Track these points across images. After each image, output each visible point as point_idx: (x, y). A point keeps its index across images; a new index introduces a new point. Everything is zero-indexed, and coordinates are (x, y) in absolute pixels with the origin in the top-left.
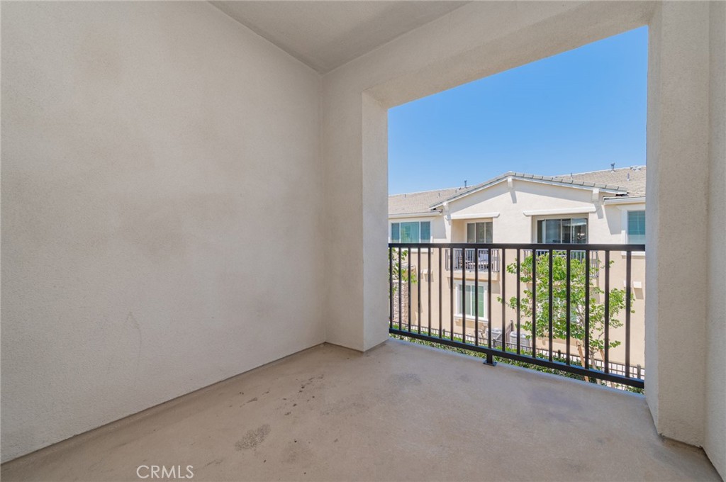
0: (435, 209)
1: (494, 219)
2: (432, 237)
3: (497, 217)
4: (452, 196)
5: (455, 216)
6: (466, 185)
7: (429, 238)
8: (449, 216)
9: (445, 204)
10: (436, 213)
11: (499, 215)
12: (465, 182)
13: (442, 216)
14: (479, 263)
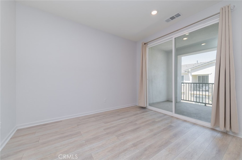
0: (186, 72)
1: (209, 75)
2: (184, 80)
3: (211, 74)
4: (192, 67)
5: (193, 74)
6: (197, 62)
7: (183, 81)
8: (191, 74)
9: (190, 70)
10: (186, 73)
11: (211, 73)
12: (197, 61)
13: (188, 74)
14: (203, 89)
